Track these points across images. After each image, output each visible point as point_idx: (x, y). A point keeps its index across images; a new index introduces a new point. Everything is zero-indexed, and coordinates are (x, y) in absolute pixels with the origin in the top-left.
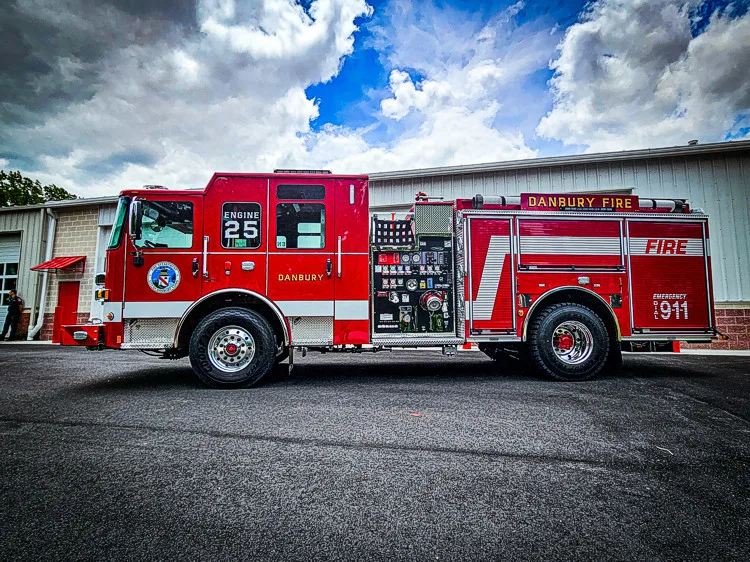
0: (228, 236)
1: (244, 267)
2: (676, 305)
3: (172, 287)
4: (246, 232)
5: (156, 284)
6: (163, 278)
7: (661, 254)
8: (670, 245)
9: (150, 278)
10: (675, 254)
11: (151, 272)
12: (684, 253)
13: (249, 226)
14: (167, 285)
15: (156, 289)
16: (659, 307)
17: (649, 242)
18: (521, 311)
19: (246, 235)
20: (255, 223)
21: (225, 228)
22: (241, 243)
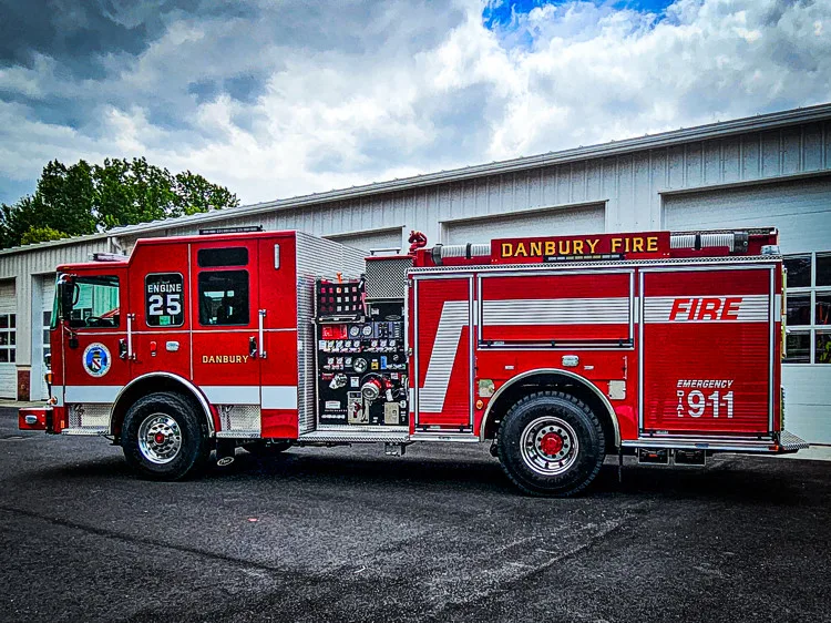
0: (152, 312)
1: (168, 348)
2: (714, 396)
3: (104, 371)
4: (169, 307)
5: (90, 366)
6: (96, 360)
8: (710, 306)
9: (85, 362)
11: (85, 355)
12: (735, 317)
13: (172, 300)
14: (100, 368)
15: (91, 373)
16: (685, 399)
17: (677, 302)
18: (480, 402)
19: (169, 310)
20: (178, 296)
21: (150, 303)
22: (165, 321)
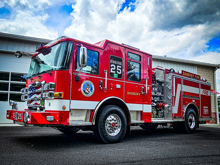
0: (111, 71)
1: (117, 87)
2: (207, 110)
3: (91, 94)
4: (118, 70)
5: (84, 91)
6: (87, 88)
8: (206, 92)
9: (82, 88)
10: (207, 95)
11: (82, 85)
13: (119, 68)
14: (89, 92)
15: (85, 94)
16: (204, 110)
19: (117, 72)
21: (111, 67)
22: (116, 76)
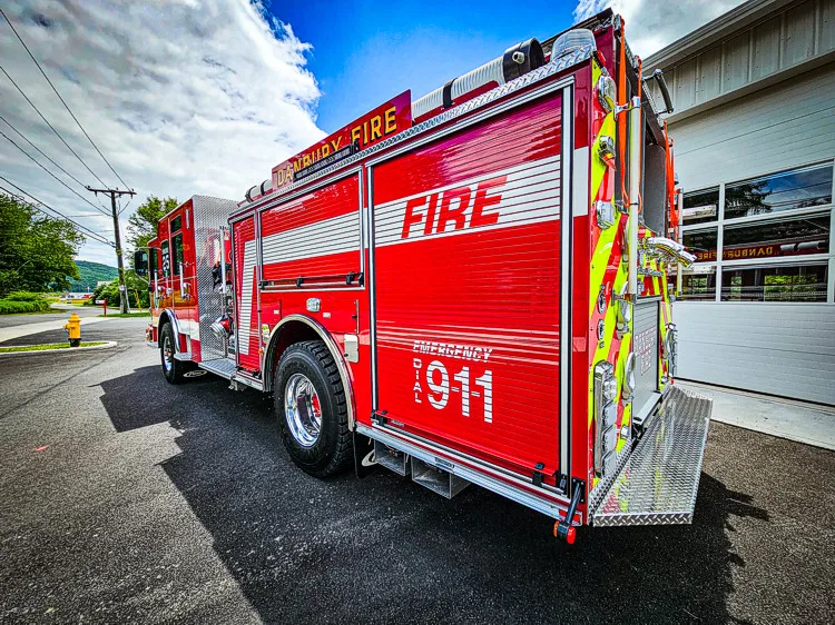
2: (463, 376)
7: (434, 235)
8: (454, 205)
10: (467, 229)
12: (493, 218)
16: (423, 371)
17: (411, 204)
